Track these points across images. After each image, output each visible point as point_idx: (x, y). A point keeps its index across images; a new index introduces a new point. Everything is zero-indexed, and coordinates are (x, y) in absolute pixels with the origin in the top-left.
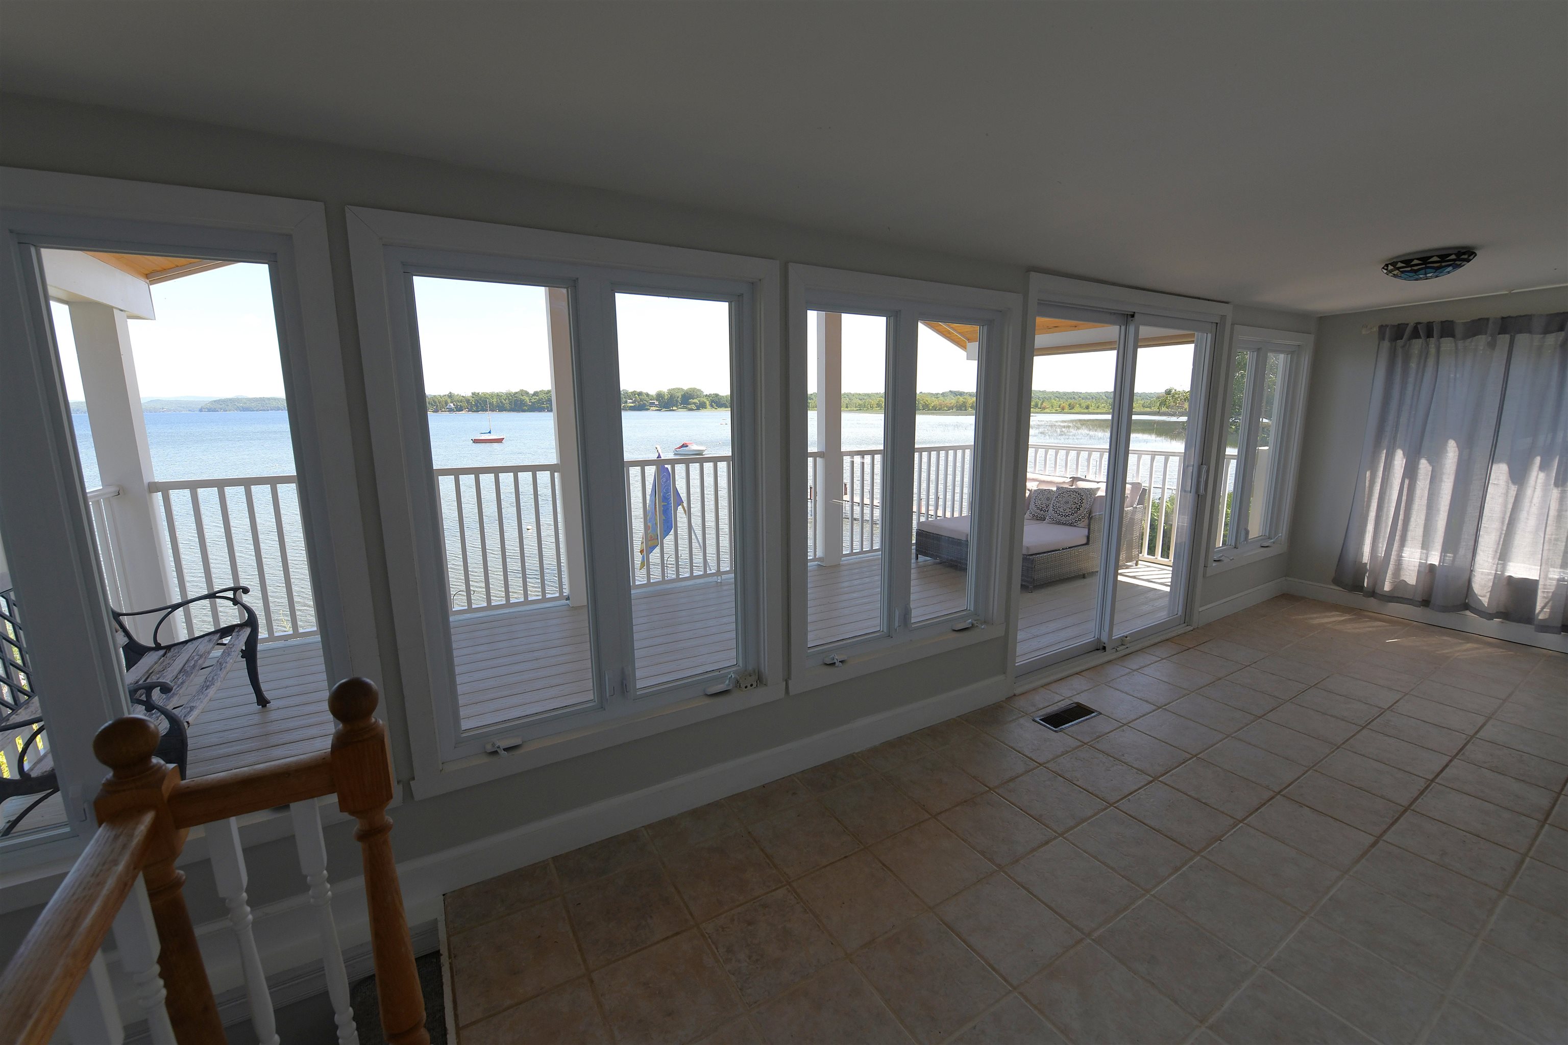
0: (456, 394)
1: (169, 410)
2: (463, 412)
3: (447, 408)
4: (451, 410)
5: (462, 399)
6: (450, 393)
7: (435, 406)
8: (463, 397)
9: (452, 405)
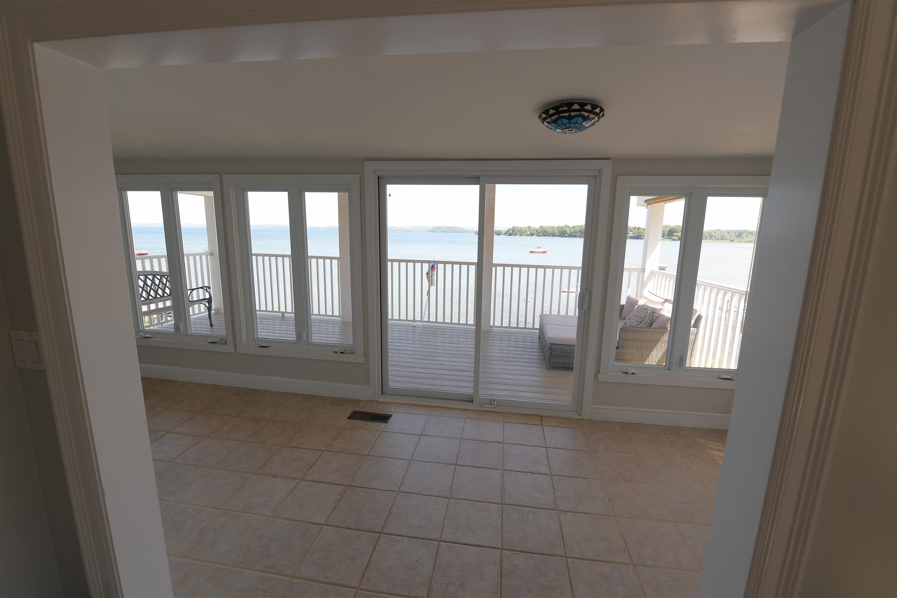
0: (532, 227)
2: (534, 236)
3: (526, 234)
4: (528, 235)
5: (534, 230)
6: (529, 226)
8: (535, 228)
9: (529, 232)
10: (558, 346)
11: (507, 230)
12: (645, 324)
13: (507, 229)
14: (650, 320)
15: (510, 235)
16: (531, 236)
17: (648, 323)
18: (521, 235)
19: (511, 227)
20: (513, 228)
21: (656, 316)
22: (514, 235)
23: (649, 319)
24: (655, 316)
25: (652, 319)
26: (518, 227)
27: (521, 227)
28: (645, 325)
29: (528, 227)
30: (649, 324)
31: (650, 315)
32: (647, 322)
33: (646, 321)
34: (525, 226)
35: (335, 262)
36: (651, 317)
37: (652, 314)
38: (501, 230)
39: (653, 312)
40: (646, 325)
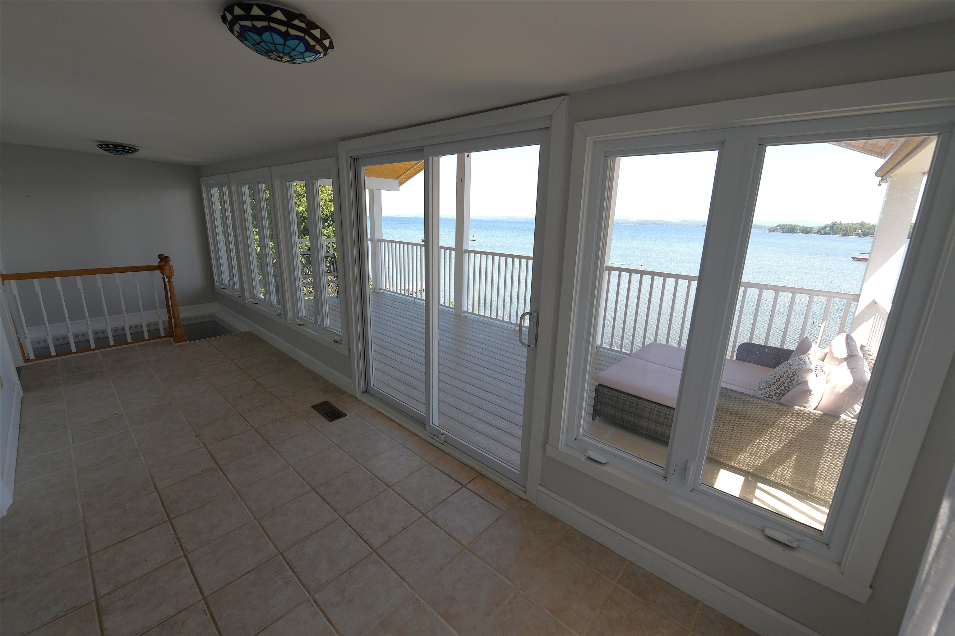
0: (867, 223)
1: (689, 225)
2: (868, 237)
3: (855, 233)
4: (858, 235)
5: (871, 227)
6: (863, 222)
7: (845, 231)
8: (873, 225)
9: (860, 231)
10: (607, 390)
11: (821, 228)
12: (776, 389)
13: (822, 225)
14: (785, 385)
15: (826, 234)
16: (862, 236)
17: (780, 390)
18: (845, 235)
19: (829, 222)
20: (833, 224)
21: (798, 381)
22: (834, 235)
23: (784, 382)
24: (795, 381)
25: (790, 384)
26: (842, 222)
27: (848, 224)
28: (774, 392)
29: (860, 224)
30: (782, 392)
31: (788, 376)
32: (779, 387)
33: (779, 385)
34: (855, 222)
35: (453, 252)
36: (789, 380)
37: (791, 375)
38: (812, 226)
39: (794, 373)
40: (777, 391)
